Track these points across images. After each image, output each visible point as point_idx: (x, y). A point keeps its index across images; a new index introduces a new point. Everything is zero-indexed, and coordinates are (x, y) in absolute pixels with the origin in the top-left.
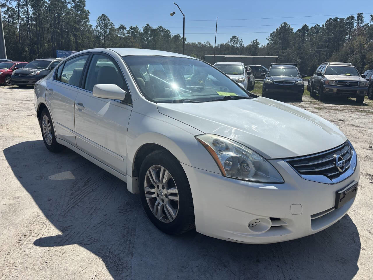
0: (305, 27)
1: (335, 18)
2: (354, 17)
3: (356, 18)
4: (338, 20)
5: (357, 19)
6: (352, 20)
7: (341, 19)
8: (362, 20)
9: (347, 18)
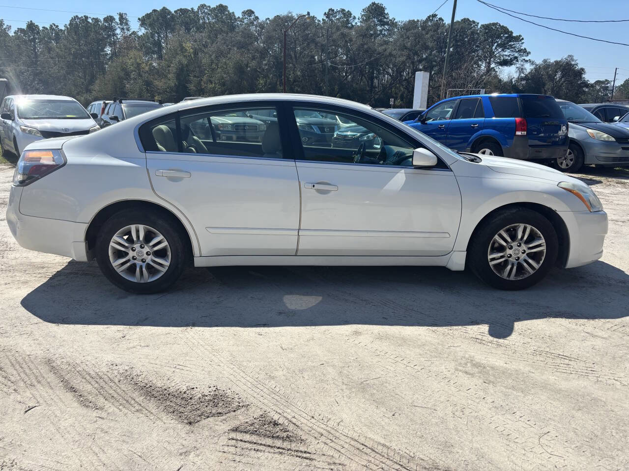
0: (31, 26)
1: (83, 16)
2: (114, 19)
3: (117, 20)
4: (90, 20)
5: (119, 22)
6: (112, 23)
7: (93, 18)
8: (127, 24)
9: (104, 19)
